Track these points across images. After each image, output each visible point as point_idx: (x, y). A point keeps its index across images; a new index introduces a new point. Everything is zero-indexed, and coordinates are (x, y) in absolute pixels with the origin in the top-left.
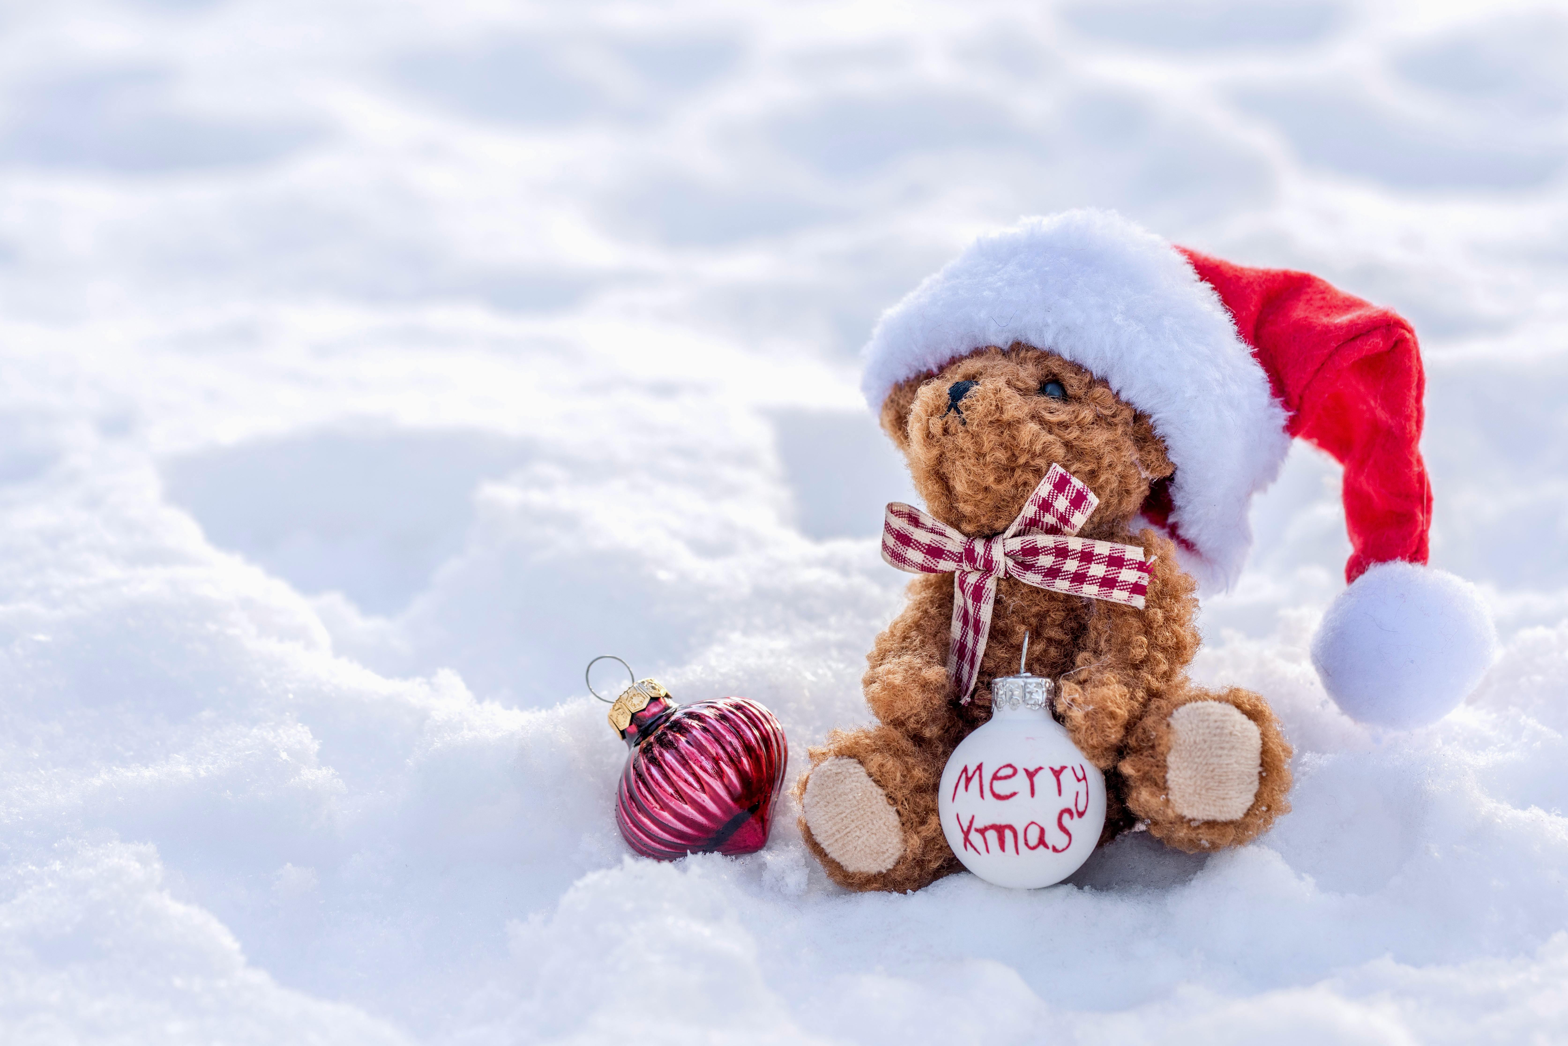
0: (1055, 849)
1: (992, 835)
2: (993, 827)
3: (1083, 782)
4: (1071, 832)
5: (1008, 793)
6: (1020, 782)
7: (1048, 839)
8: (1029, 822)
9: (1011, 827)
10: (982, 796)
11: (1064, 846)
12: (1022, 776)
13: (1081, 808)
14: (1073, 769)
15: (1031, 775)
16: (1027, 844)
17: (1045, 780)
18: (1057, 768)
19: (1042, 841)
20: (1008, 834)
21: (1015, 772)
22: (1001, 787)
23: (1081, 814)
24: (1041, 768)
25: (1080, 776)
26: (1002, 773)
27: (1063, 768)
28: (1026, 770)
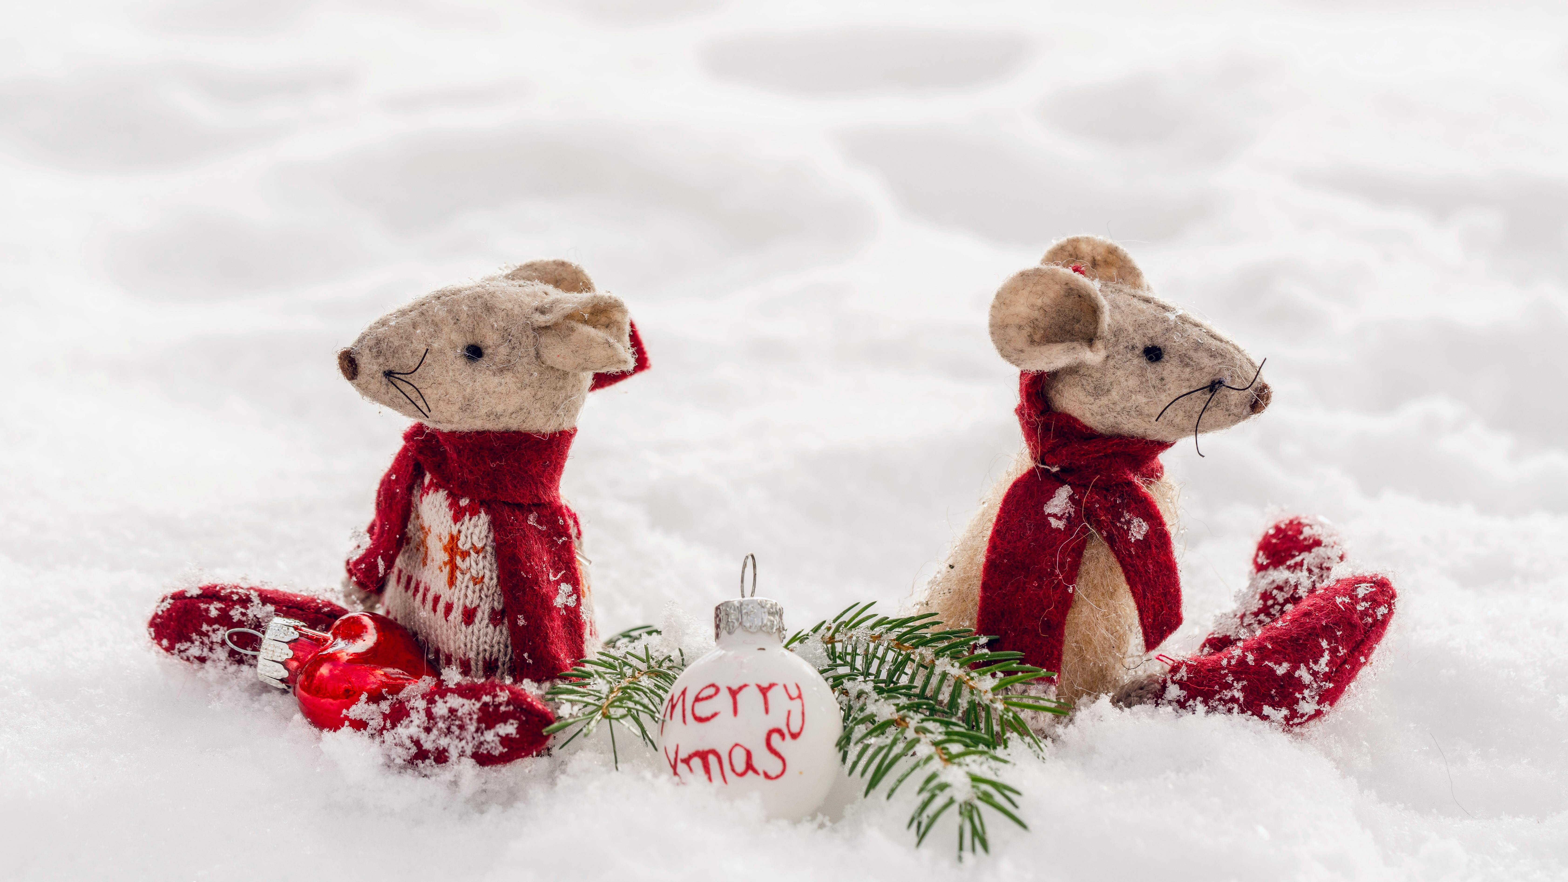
0: (767, 776)
1: (696, 762)
2: (697, 754)
3: (798, 701)
4: (783, 754)
5: (709, 714)
6: (723, 701)
7: (756, 762)
8: (733, 744)
9: (714, 752)
10: (684, 721)
11: (779, 772)
12: (724, 695)
13: (795, 729)
14: (785, 686)
15: (734, 693)
16: (733, 770)
17: (750, 699)
18: (765, 684)
19: (749, 766)
20: (712, 759)
21: (718, 690)
22: (703, 709)
23: (794, 736)
24: (745, 686)
25: (794, 693)
26: (704, 694)
27: (771, 686)
28: (730, 689)
